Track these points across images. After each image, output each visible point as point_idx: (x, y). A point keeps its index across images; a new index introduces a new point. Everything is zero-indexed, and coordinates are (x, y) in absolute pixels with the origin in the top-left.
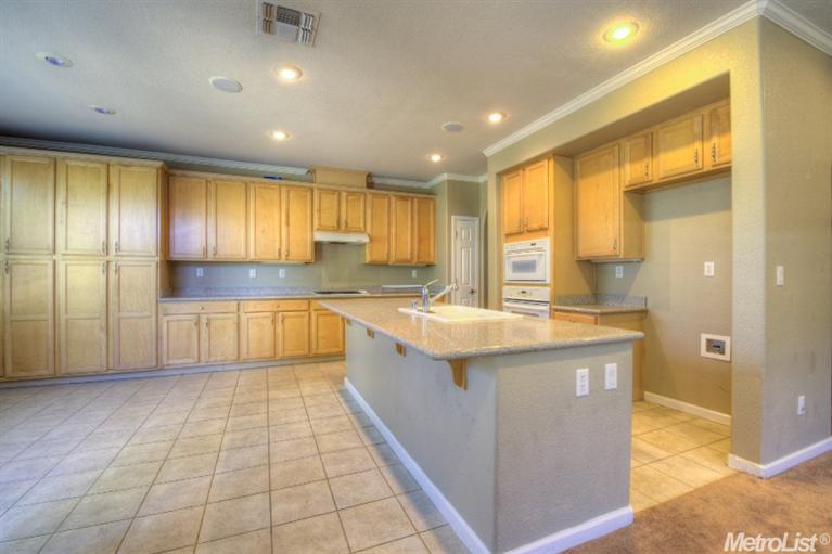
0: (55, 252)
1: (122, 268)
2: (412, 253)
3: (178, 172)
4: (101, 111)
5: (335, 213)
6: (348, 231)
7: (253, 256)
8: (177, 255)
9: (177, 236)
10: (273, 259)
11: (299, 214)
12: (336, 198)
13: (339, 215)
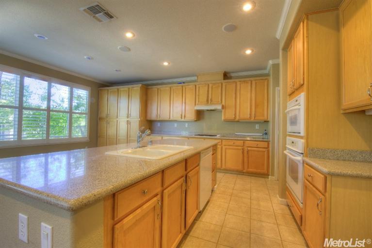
0: (117, 117)
1: (131, 123)
2: (251, 115)
3: (150, 87)
4: (117, 71)
5: (206, 96)
6: (212, 104)
7: (172, 118)
8: (149, 118)
9: (149, 111)
10: (179, 119)
11: (190, 97)
12: (206, 88)
13: (208, 96)
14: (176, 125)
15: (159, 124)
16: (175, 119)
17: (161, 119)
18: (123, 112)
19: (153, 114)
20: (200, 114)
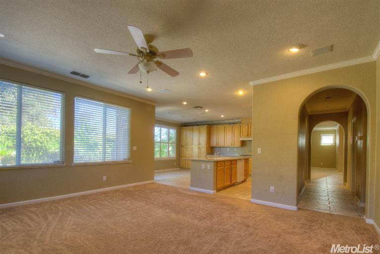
0: (192, 145)
1: (201, 149)
3: (212, 126)
6: (250, 137)
7: (226, 145)
8: (211, 146)
9: (211, 141)
10: (230, 146)
11: (237, 133)
12: (247, 127)
13: (248, 132)
14: (228, 149)
15: (217, 149)
16: (228, 146)
17: (219, 146)
18: (196, 142)
19: (214, 143)
20: (243, 143)
